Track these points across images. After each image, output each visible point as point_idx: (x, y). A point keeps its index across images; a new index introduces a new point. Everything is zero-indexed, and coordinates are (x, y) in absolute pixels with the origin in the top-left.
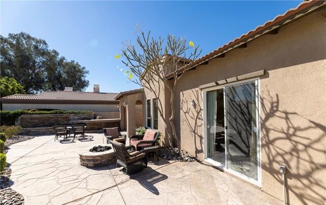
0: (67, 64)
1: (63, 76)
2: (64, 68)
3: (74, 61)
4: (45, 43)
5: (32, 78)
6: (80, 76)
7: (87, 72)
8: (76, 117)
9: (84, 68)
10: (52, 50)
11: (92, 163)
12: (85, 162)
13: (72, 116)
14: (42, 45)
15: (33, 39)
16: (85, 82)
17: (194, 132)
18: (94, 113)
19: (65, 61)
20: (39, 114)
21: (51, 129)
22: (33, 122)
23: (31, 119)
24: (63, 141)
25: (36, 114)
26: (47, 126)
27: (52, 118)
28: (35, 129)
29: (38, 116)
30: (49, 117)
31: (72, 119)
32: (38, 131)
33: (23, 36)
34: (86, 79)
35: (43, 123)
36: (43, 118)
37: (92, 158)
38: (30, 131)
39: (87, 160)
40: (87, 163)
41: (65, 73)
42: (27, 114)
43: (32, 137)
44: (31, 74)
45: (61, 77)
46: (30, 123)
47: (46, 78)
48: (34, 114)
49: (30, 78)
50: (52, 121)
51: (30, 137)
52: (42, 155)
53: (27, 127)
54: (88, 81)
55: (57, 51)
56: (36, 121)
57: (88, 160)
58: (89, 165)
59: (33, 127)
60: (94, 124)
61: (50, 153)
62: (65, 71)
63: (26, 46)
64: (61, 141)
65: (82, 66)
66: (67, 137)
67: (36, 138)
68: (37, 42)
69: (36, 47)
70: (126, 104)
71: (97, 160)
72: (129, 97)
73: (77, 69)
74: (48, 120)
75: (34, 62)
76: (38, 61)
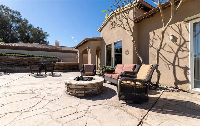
0: (34, 29)
1: (31, 37)
2: (32, 31)
3: (39, 27)
4: (19, 14)
5: (9, 37)
6: (43, 38)
7: (48, 36)
8: (45, 60)
9: (46, 33)
10: (24, 19)
11: (83, 92)
12: (74, 92)
13: (41, 59)
14: (17, 15)
15: (10, 10)
16: (46, 42)
17: (173, 65)
18: (58, 58)
19: (32, 27)
20: (14, 56)
21: (24, 68)
22: (10, 63)
23: (8, 60)
24: (36, 76)
25: (12, 56)
26: (21, 66)
27: (26, 60)
28: (11, 68)
29: (14, 58)
30: (23, 59)
31: (42, 61)
32: (13, 69)
33: (3, 8)
34: (47, 40)
35: (18, 63)
36: (18, 59)
37: (83, 87)
38: (7, 69)
39: (76, 88)
40: (77, 92)
41: (33, 35)
42: (5, 55)
43: (9, 73)
44: (8, 35)
45: (30, 37)
46: (7, 63)
47: (19, 38)
48: (11, 56)
49: (7, 37)
50: (26, 62)
51: (6, 73)
52: (20, 85)
53: (4, 66)
54: (49, 42)
55: (27, 20)
56: (12, 61)
57: (79, 89)
58: (79, 95)
59: (9, 66)
60: (59, 66)
61: (28, 84)
62: (33, 34)
63: (5, 15)
64: (35, 76)
65: (44, 32)
66: (39, 74)
67: (12, 74)
68: (14, 12)
69: (12, 16)
70: (89, 48)
71: (88, 89)
72: (92, 42)
73: (41, 33)
74: (22, 61)
75: (11, 26)
76: (13, 26)
